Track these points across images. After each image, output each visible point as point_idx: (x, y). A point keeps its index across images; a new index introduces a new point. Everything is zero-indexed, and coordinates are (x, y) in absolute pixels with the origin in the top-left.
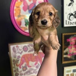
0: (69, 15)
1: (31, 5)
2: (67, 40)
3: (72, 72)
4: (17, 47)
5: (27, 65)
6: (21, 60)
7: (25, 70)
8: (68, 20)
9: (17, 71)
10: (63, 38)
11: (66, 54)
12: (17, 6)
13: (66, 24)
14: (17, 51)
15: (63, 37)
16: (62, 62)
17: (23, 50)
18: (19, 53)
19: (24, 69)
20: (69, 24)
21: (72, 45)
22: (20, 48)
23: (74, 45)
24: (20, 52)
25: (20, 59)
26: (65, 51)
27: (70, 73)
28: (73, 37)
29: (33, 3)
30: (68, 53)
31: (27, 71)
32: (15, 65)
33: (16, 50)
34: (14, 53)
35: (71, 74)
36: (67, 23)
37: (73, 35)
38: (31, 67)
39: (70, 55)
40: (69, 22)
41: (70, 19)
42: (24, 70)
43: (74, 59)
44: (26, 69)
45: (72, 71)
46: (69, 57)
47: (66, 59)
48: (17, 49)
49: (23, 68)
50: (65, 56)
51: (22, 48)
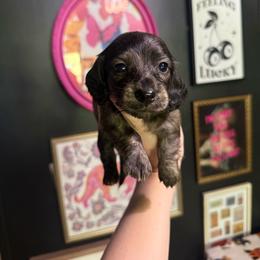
0: (207, 54)
1: (108, 28)
2: (207, 118)
3: (224, 206)
4: (75, 146)
5: (104, 196)
6: (88, 183)
7: (100, 211)
8: (206, 67)
9: (77, 216)
10: (196, 115)
11: (207, 156)
12: (72, 33)
13: (202, 76)
14: (75, 159)
15: (196, 110)
16: (196, 180)
17: (90, 154)
18: (80, 162)
19: (98, 207)
20: (208, 75)
21: (219, 130)
22: (84, 149)
23: (225, 131)
24: (85, 159)
25: (85, 179)
26: (202, 150)
27: (219, 210)
28: (221, 110)
29: (113, 25)
30: (212, 154)
31: (105, 212)
32: (70, 200)
33: (74, 155)
34: (66, 164)
35: (223, 211)
36: (205, 73)
37: (220, 105)
38: (114, 200)
39: (215, 159)
40: (208, 71)
41: (210, 63)
42: (96, 212)
43: (226, 168)
44: (103, 207)
45: (224, 202)
46: (214, 163)
47: (209, 171)
48: (76, 153)
49: (94, 207)
50: (203, 163)
51: (91, 147)
